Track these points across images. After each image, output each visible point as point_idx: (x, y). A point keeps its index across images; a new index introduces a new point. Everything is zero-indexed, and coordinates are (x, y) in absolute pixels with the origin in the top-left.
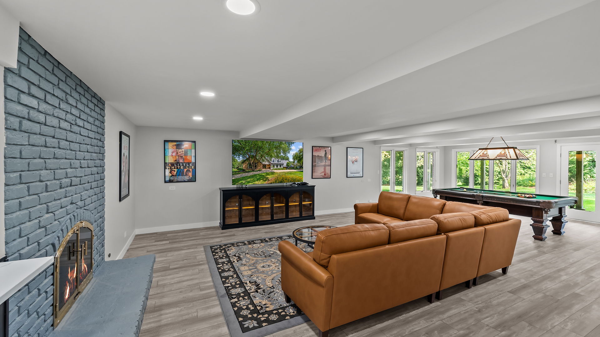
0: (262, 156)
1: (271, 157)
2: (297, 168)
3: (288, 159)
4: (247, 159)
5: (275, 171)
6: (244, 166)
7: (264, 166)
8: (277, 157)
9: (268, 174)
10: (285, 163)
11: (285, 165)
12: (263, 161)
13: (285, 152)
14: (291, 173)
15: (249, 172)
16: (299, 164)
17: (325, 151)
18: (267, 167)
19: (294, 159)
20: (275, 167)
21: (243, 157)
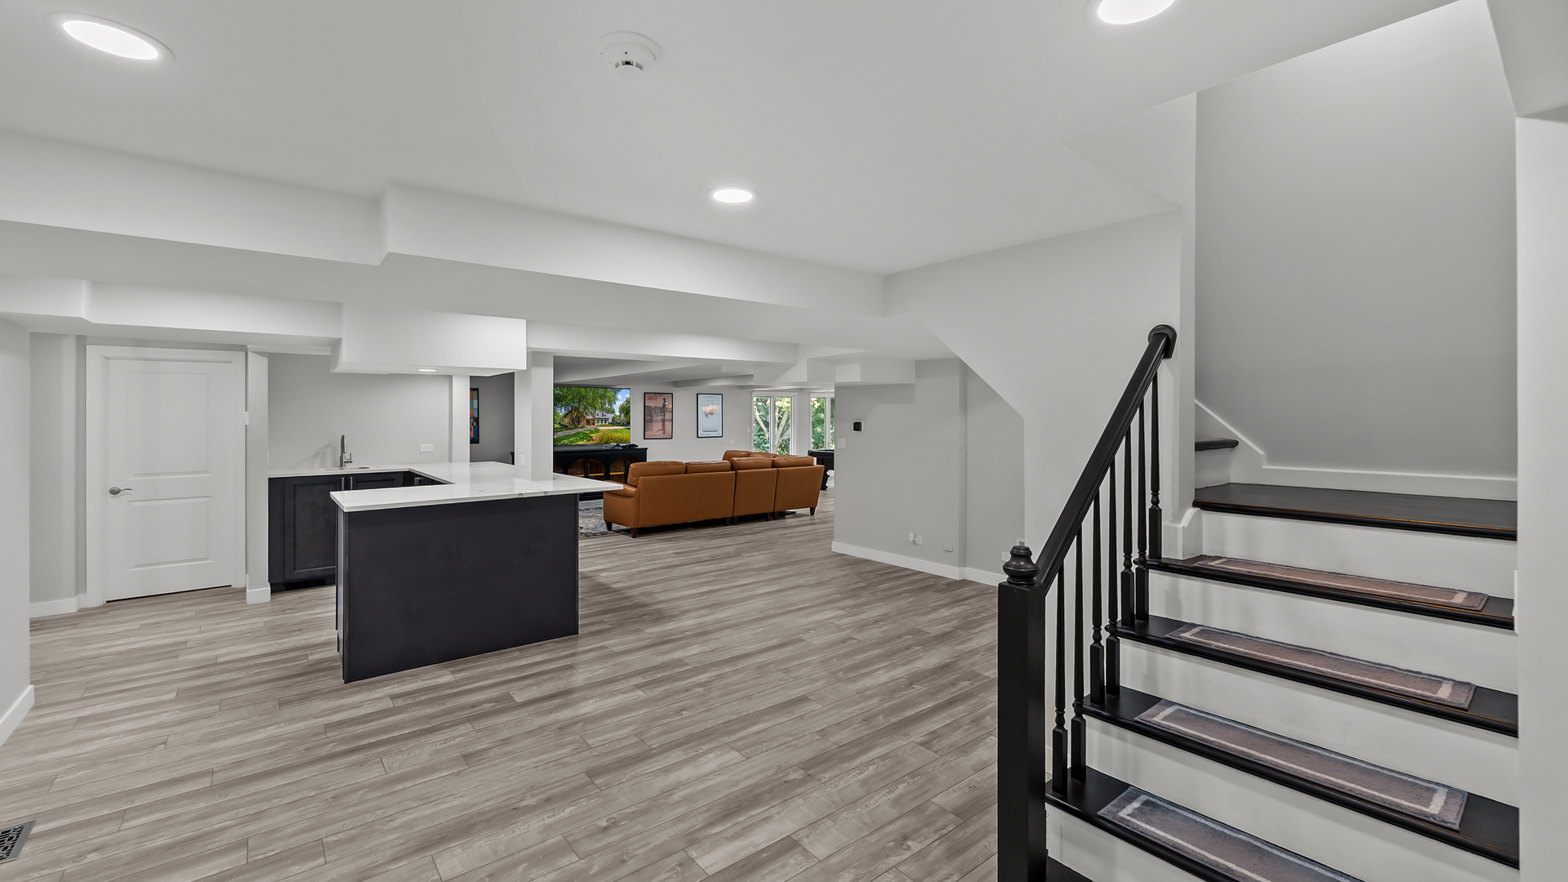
0: (585, 408)
1: (596, 409)
2: (623, 425)
3: (613, 412)
4: (570, 412)
5: (600, 428)
6: (566, 421)
7: (588, 422)
8: (602, 409)
9: (592, 432)
10: (610, 416)
11: (610, 420)
12: (587, 414)
13: (610, 404)
14: (616, 431)
15: (571, 429)
16: (626, 420)
17: (664, 399)
18: (591, 422)
19: (620, 412)
20: (600, 423)
21: (566, 406)
